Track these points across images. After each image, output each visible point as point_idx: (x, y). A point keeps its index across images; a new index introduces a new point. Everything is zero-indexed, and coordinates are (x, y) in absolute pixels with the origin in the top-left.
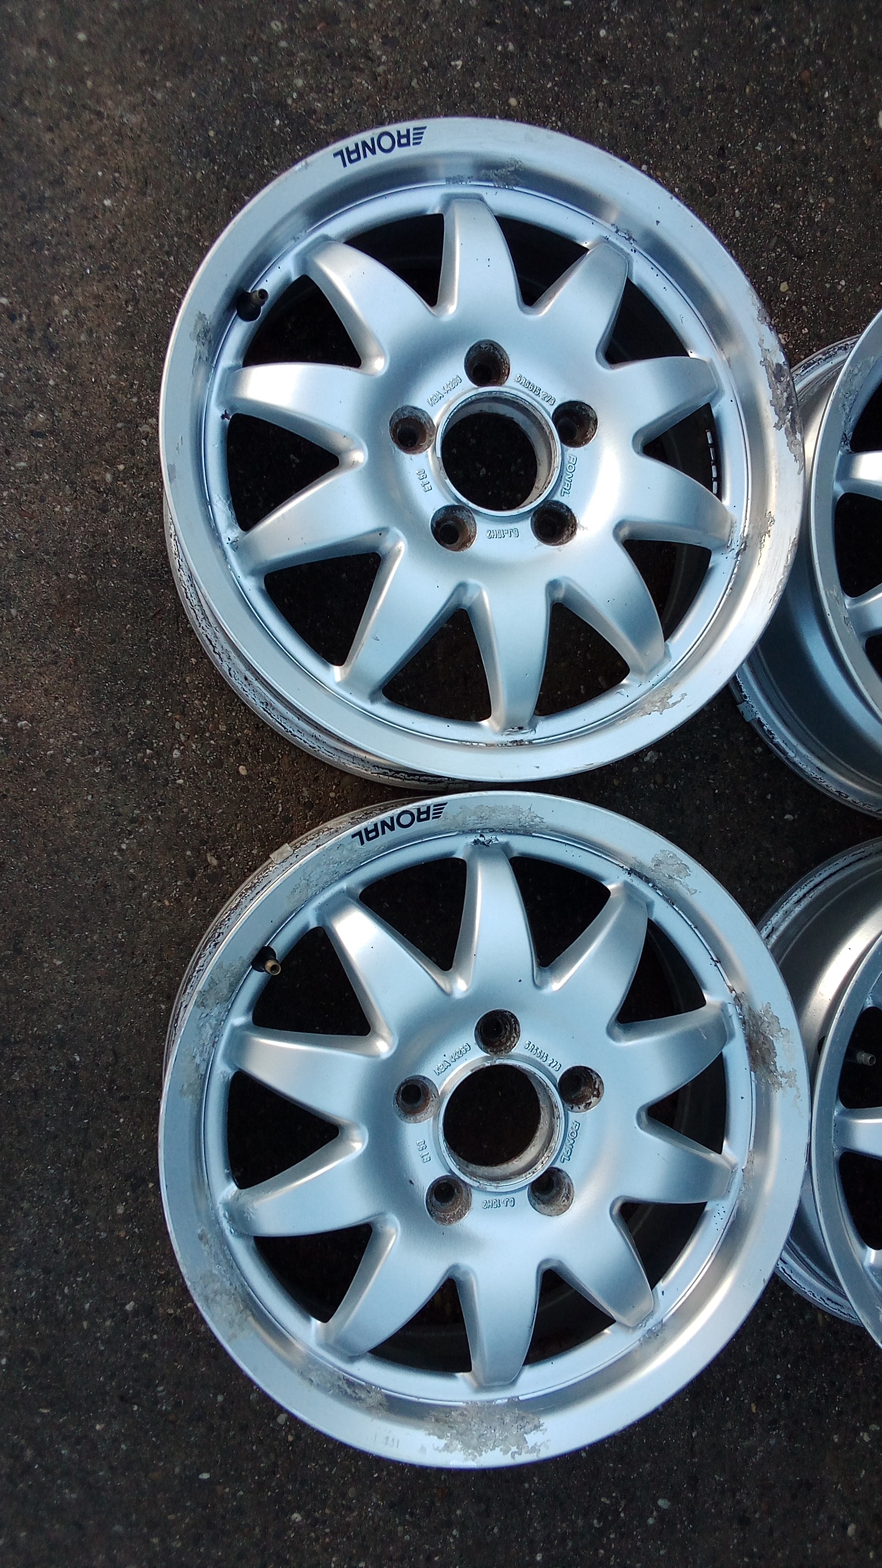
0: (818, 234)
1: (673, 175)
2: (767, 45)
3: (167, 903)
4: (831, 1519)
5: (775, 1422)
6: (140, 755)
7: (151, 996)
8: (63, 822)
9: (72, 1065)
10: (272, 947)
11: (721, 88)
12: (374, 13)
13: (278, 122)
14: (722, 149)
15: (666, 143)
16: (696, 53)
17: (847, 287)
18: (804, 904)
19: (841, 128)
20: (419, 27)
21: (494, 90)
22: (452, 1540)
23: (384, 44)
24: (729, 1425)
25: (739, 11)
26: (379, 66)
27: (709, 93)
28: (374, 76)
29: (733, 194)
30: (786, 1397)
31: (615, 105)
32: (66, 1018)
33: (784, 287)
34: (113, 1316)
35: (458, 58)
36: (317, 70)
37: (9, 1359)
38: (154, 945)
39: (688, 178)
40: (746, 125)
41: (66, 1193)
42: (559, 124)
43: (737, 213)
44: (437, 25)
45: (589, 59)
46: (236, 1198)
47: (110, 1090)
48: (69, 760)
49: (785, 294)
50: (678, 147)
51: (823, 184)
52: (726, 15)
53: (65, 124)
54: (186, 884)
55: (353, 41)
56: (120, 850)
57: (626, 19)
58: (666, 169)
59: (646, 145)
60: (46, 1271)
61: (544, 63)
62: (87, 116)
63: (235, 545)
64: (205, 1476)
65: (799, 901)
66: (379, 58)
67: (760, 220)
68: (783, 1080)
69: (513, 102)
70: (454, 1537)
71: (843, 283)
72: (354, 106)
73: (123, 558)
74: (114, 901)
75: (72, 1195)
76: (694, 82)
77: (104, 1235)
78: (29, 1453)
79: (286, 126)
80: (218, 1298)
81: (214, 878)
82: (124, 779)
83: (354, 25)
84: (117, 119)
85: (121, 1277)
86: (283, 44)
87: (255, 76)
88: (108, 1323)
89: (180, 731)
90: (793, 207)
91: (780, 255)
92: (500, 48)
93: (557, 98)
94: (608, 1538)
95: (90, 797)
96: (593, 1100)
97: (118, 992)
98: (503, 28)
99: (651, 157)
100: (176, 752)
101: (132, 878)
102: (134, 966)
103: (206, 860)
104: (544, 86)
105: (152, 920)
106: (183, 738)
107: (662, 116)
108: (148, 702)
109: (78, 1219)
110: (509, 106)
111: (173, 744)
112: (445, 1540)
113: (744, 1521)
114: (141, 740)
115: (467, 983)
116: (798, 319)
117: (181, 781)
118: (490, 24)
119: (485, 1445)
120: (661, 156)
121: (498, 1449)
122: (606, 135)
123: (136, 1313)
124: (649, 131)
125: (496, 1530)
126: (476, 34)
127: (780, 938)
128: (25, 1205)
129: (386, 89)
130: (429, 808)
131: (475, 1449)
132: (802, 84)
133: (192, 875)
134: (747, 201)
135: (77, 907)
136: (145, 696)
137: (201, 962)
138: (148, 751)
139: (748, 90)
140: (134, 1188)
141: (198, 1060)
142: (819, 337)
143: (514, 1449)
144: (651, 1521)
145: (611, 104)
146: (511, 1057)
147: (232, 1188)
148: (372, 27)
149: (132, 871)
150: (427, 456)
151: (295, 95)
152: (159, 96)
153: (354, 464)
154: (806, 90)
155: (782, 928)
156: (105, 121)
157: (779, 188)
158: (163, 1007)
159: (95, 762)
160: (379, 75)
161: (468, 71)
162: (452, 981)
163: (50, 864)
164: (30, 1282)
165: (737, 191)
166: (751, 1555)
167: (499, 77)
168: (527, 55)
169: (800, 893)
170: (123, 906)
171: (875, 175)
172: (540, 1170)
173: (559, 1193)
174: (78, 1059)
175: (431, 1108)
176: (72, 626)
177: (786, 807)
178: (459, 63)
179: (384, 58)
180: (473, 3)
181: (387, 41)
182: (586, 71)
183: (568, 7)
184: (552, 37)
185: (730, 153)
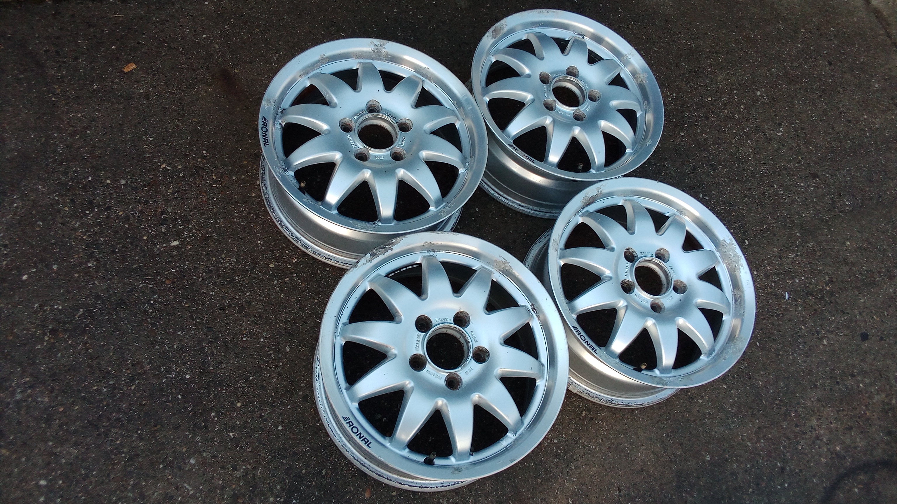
0: (242, 258)
1: (242, 326)
2: (161, 303)
3: (605, 424)
4: (682, 141)
5: (663, 166)
6: (562, 454)
7: (635, 417)
8: (595, 472)
9: (668, 436)
11: (191, 317)
12: (223, 480)
13: (294, 501)
14: (220, 309)
15: (229, 333)
16: (179, 333)
17: (260, 240)
19: (188, 261)
20: (221, 457)
21: (237, 414)
23: (236, 470)
25: (149, 320)
26: (248, 468)
27: (197, 322)
28: (254, 469)
30: (655, 164)
32: (655, 444)
33: (272, 266)
34: (730, 391)
35: (229, 435)
36: (262, 494)
37: (756, 420)
38: (619, 423)
39: (241, 319)
40: (205, 302)
42: (240, 381)
43: (248, 294)
44: (217, 450)
45: (203, 378)
47: (669, 419)
48: (575, 479)
49: (275, 265)
50: (228, 328)
51: (218, 262)
52: (154, 325)
54: (596, 420)
55: (241, 484)
56: (595, 448)
57: (176, 369)
58: (241, 330)
59: (234, 341)
60: (728, 418)
61: (215, 397)
64: (758, 344)
66: (244, 469)
67: (247, 284)
68: (600, 191)
69: (239, 405)
71: (259, 242)
72: (272, 472)
73: (497, 490)
74: (612, 443)
75: (704, 419)
76: (193, 330)
77: (710, 404)
78: (777, 402)
79: (294, 497)
81: (589, 411)
82: (572, 457)
83: (234, 486)
85: (718, 393)
88: (732, 392)
89: (548, 443)
90: (234, 271)
91: (258, 271)
92: (216, 419)
93: (229, 386)
94: (718, 210)
95: (584, 466)
96: (631, 250)
97: (639, 430)
98: (205, 421)
99: (238, 338)
100: (555, 442)
101: (602, 440)
102: (629, 427)
103: (585, 416)
104: (225, 394)
105: (612, 427)
106: (549, 441)
107: (217, 339)
108: (543, 459)
109: (709, 414)
110: (242, 406)
111: (552, 443)
113: (695, 169)
114: (557, 456)
115: (620, 301)
116: (284, 256)
117: (564, 436)
118: (206, 427)
119: (736, 255)
120: (236, 334)
121: (736, 251)
122: (236, 360)
123: (726, 384)
124: (226, 342)
126: (213, 431)
128: (713, 433)
129: (257, 461)
131: (738, 257)
132: (173, 283)
133: (592, 419)
134: (240, 292)
135: (620, 455)
136: (541, 461)
137: (620, 403)
138: (559, 452)
139: (187, 305)
140: (693, 399)
142: (287, 246)
143: (733, 246)
144: (707, 198)
145: (221, 362)
146: (633, 280)
147: (702, 357)
148: (231, 479)
150: (460, 373)
151: (278, 499)
153: (480, 397)
154: (175, 280)
155: (518, 202)
157: (228, 280)
158: (637, 412)
159: (571, 469)
160: (252, 466)
161: (233, 428)
162: (620, 308)
163: (611, 471)
164: (733, 422)
165: (237, 297)
166: (702, 164)
167: (230, 414)
168: (214, 406)
170: (612, 439)
171: (204, 240)
172: (657, 261)
174: (665, 434)
175: (657, 301)
176: (529, 499)
177: (474, 212)
178: (231, 434)
179: (243, 467)
180: (198, 439)
181: (235, 469)
182: (210, 378)
183: (182, 396)
184: (200, 398)
185: (221, 305)
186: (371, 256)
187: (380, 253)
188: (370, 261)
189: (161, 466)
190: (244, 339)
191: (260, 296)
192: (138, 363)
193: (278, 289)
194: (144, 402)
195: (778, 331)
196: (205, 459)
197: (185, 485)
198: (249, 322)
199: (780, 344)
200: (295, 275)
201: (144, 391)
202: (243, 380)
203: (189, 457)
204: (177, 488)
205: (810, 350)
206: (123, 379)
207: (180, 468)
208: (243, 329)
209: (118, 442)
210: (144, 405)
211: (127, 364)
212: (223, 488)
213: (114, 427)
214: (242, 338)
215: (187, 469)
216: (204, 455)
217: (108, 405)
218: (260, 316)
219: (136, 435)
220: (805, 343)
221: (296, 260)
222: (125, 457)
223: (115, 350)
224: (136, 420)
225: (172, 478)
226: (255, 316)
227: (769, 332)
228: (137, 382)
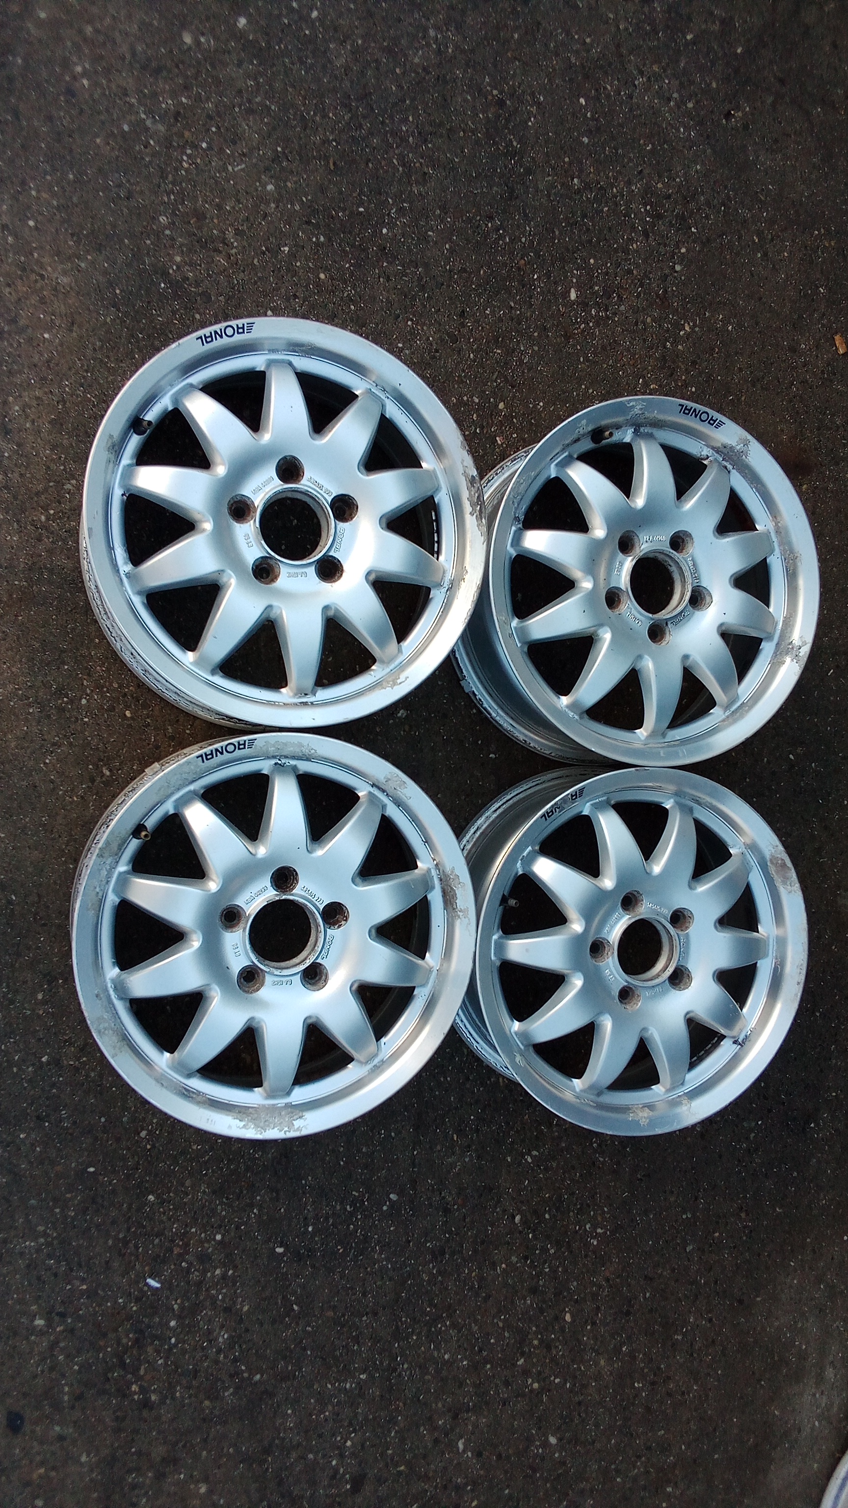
0: (526, 371)
1: (429, 328)
2: (496, 242)
3: (75, 799)
4: (504, 1211)
5: (469, 1146)
6: (60, 701)
7: (63, 859)
8: (8, 743)
9: (10, 902)
10: (145, 824)
11: (464, 270)
12: (230, 213)
13: (163, 285)
14: (463, 312)
15: (425, 306)
16: (447, 246)
17: (544, 407)
18: (498, 812)
19: (544, 299)
20: (261, 223)
21: (310, 268)
22: (253, 1216)
23: (236, 234)
24: (439, 1148)
25: (478, 218)
26: (232, 249)
27: (455, 274)
28: (229, 256)
29: (470, 342)
30: (477, 1131)
31: (391, 280)
32: (7, 871)
33: (501, 406)
34: (33, 1065)
35: (286, 245)
36: (190, 251)
38: (65, 826)
39: (439, 331)
40: (479, 296)
41: (4, 984)
42: (353, 292)
43: (472, 355)
44: (272, 222)
45: (375, 248)
46: (119, 976)
47: (35, 919)
48: (12, 703)
49: (501, 411)
50: (433, 309)
51: (530, 337)
52: (470, 220)
53: (19, 282)
54: (88, 787)
55: (215, 232)
56: (45, 763)
57: (400, 222)
58: (424, 324)
59: (412, 308)
61: (344, 251)
62: (33, 277)
63: (128, 575)
64: (92, 1169)
65: (495, 811)
66: (232, 243)
67: (487, 360)
68: (460, 914)
69: (322, 276)
70: (255, 1214)
71: (541, 404)
72: (214, 276)
73: (51, 571)
74: (40, 797)
75: (8, 986)
76: (445, 265)
77: (29, 1012)
79: (168, 288)
80: (107, 1032)
81: (107, 784)
82: (49, 717)
83: (216, 221)
84: (54, 280)
85: (40, 1040)
86: (168, 232)
87: (148, 254)
88: (30, 1069)
89: (87, 686)
90: (510, 352)
91: (500, 384)
92: (314, 239)
93: (352, 274)
94: (356, 1218)
95: (25, 728)
96: (343, 923)
97: (41, 856)
98: (317, 226)
99: (414, 316)
100: (84, 700)
101: (52, 781)
102: (53, 839)
103: (102, 772)
104: (343, 266)
105: (65, 810)
106: (88, 691)
107: (423, 288)
108: (66, 667)
109: (12, 1002)
110: (319, 279)
111: (82, 695)
112: (249, 1215)
113: (447, 1211)
114: (60, 692)
116: (510, 428)
117: (86, 720)
118: (308, 223)
119: (268, 1126)
120: (421, 315)
123: (48, 1063)
124: (414, 298)
125: (282, 1210)
126: (299, 229)
127: (482, 834)
129: (236, 264)
130: (245, 741)
131: (261, 1129)
132: (519, 269)
133: (93, 780)
134: (478, 347)
135: (15, 799)
136: (64, 663)
137: (97, 838)
138: (65, 699)
139: (482, 272)
140: (49, 983)
141: (98, 890)
142: (524, 440)
143: (286, 1129)
144: (385, 1208)
145: (388, 280)
146: (292, 895)
147: (117, 970)
148: (228, 222)
149: (52, 777)
150: (250, 525)
151: (175, 267)
152: (83, 265)
153: (204, 530)
154: (522, 273)
155: (484, 827)
156: (46, 281)
157: (500, 339)
158: (71, 866)
159: (29, 705)
160: (232, 255)
161: (292, 255)
162: (256, 848)
165: (472, 340)
166: (451, 1232)
167: (314, 259)
168: (333, 244)
169: (497, 805)
170: (46, 800)
171: (566, 332)
172: (308, 963)
173: (320, 979)
174: (14, 898)
175: (242, 925)
176: (16, 616)
177: (491, 749)
178: (287, 249)
179: (236, 244)
180: (297, 207)
181: (238, 233)
182: (372, 257)
183: (361, 212)
184: (350, 233)
185: (468, 315)
186: (473, 476)
187: (473, 493)
188: (465, 474)
189: (279, 149)
190: (409, 323)
191: (464, 371)
192: (425, 180)
193: (465, 398)
194: (370, 165)
195: (98, 1226)
196: (267, 203)
197: (243, 166)
198: (431, 339)
199: (74, 1219)
200: (478, 431)
201: (387, 172)
202: (354, 296)
203: (277, 187)
204: (244, 155)
205: (39, 1278)
206: (410, 155)
207: (267, 169)
208: (425, 328)
209: (331, 115)
210: (367, 164)
211: (427, 167)
212: (219, 207)
213: (351, 118)
214: (412, 320)
215: (263, 177)
216: (273, 205)
217: (383, 123)
218: (434, 357)
219: (331, 138)
220: (56, 1275)
221: (499, 442)
222: (308, 114)
223: (452, 161)
224: (351, 147)
225: (259, 154)
226: (437, 351)
227: (102, 1206)
228: (401, 169)
